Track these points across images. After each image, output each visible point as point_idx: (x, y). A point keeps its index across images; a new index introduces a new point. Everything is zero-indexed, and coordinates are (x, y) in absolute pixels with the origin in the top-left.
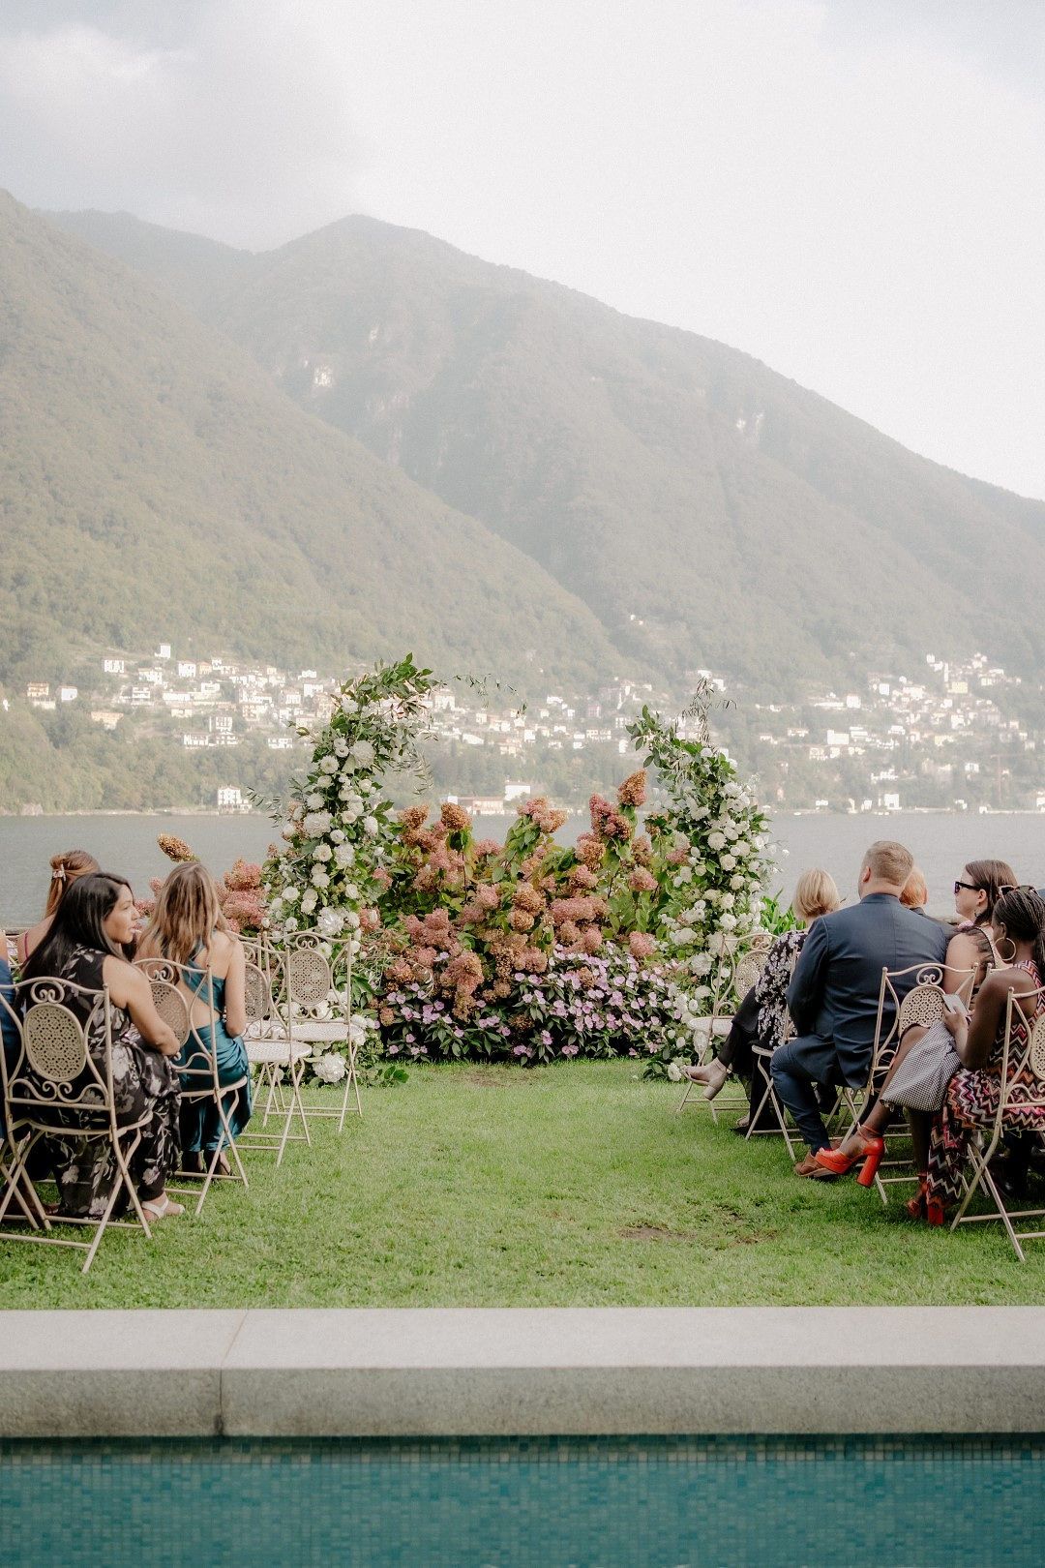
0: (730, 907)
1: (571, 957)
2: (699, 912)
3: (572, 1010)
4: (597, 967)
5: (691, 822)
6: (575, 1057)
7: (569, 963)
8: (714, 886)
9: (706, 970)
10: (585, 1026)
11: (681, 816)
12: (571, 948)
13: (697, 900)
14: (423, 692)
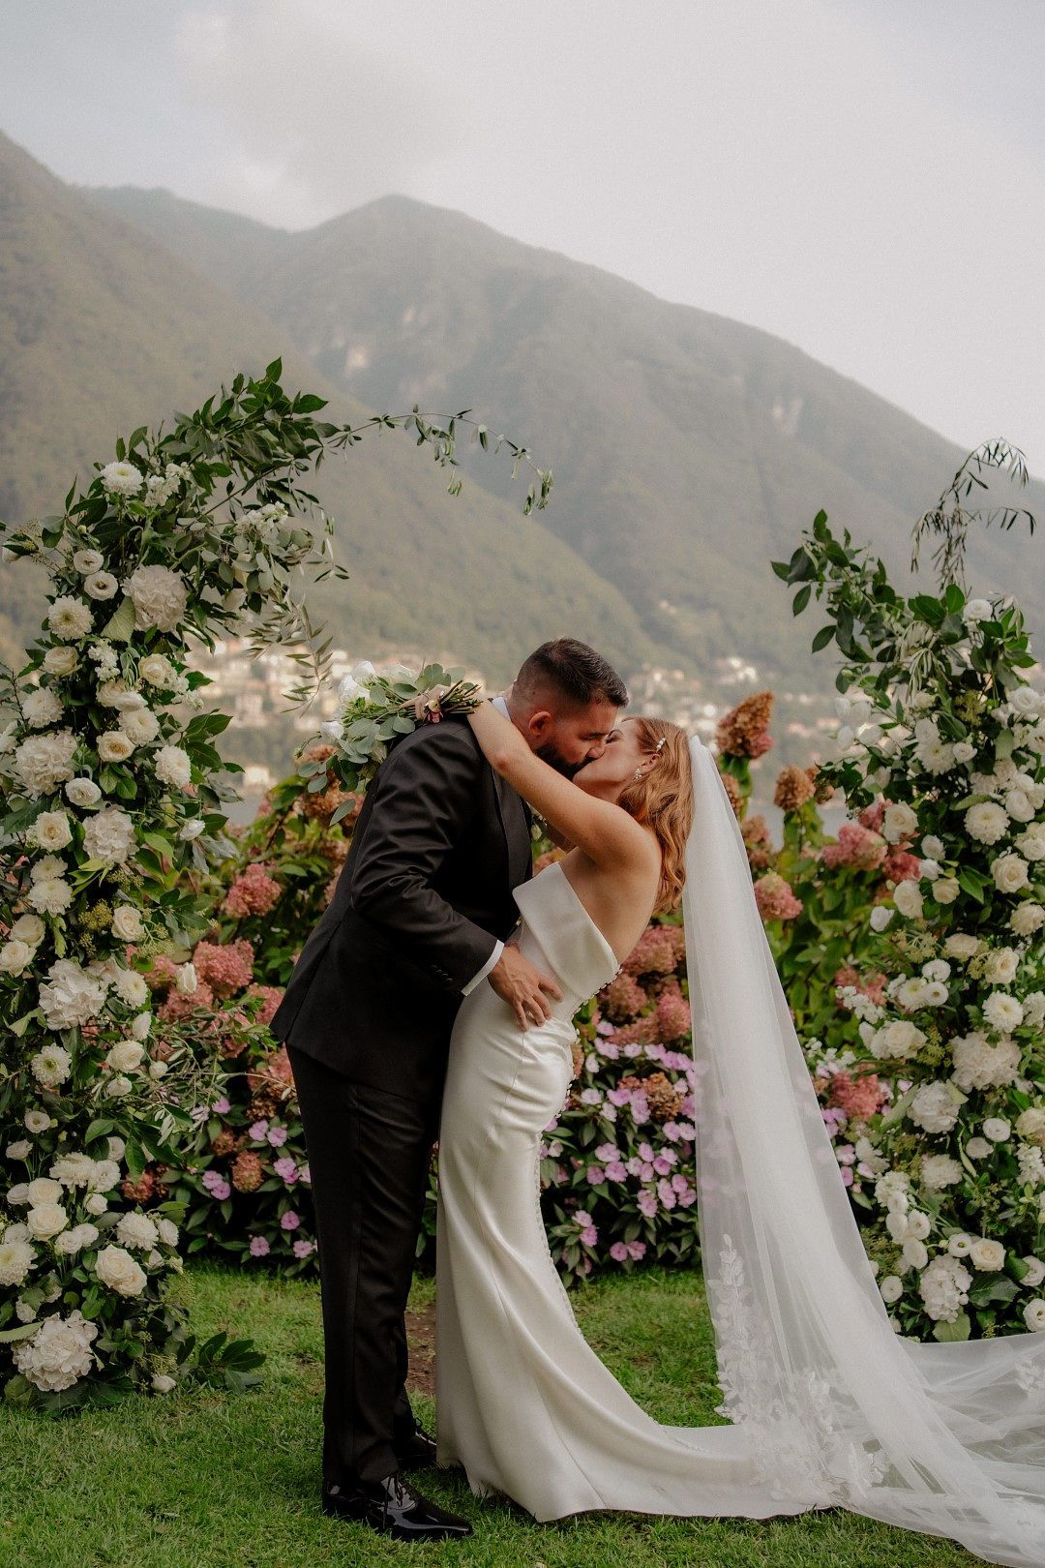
0: (1007, 982)
1: (632, 1051)
2: (933, 987)
3: (633, 1165)
4: (682, 1074)
5: (919, 778)
6: (643, 1266)
7: (624, 1063)
8: (972, 929)
9: (946, 1123)
10: (660, 1203)
11: (899, 765)
12: (628, 1031)
13: (927, 960)
14: (302, 453)
